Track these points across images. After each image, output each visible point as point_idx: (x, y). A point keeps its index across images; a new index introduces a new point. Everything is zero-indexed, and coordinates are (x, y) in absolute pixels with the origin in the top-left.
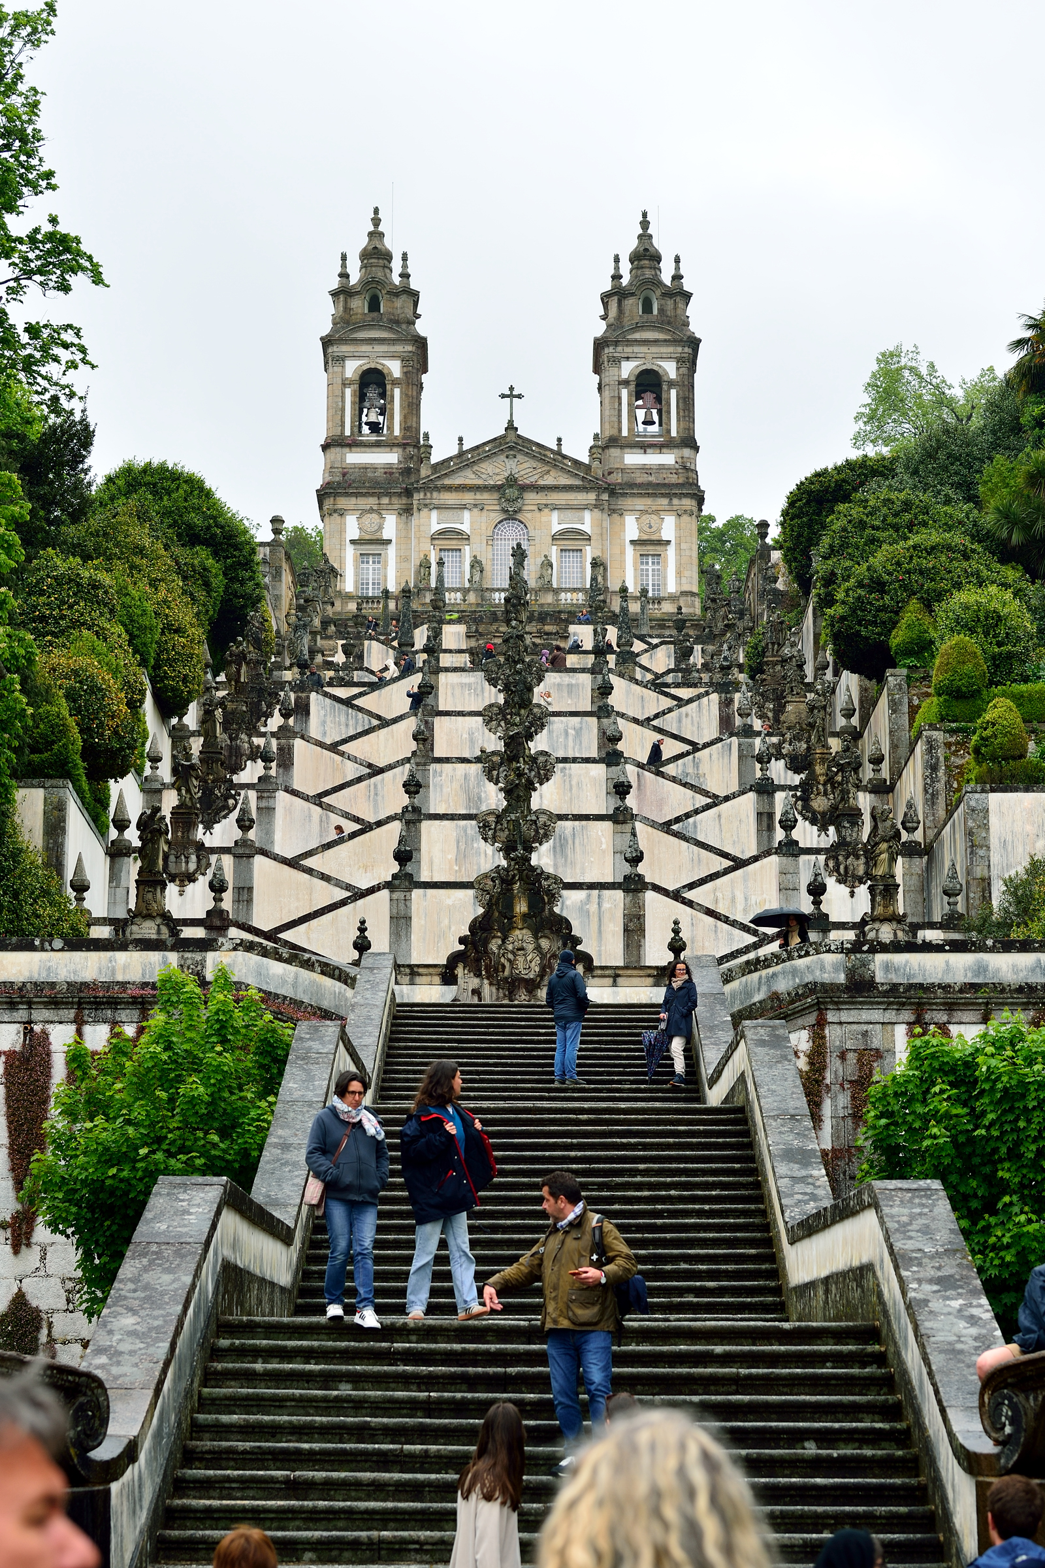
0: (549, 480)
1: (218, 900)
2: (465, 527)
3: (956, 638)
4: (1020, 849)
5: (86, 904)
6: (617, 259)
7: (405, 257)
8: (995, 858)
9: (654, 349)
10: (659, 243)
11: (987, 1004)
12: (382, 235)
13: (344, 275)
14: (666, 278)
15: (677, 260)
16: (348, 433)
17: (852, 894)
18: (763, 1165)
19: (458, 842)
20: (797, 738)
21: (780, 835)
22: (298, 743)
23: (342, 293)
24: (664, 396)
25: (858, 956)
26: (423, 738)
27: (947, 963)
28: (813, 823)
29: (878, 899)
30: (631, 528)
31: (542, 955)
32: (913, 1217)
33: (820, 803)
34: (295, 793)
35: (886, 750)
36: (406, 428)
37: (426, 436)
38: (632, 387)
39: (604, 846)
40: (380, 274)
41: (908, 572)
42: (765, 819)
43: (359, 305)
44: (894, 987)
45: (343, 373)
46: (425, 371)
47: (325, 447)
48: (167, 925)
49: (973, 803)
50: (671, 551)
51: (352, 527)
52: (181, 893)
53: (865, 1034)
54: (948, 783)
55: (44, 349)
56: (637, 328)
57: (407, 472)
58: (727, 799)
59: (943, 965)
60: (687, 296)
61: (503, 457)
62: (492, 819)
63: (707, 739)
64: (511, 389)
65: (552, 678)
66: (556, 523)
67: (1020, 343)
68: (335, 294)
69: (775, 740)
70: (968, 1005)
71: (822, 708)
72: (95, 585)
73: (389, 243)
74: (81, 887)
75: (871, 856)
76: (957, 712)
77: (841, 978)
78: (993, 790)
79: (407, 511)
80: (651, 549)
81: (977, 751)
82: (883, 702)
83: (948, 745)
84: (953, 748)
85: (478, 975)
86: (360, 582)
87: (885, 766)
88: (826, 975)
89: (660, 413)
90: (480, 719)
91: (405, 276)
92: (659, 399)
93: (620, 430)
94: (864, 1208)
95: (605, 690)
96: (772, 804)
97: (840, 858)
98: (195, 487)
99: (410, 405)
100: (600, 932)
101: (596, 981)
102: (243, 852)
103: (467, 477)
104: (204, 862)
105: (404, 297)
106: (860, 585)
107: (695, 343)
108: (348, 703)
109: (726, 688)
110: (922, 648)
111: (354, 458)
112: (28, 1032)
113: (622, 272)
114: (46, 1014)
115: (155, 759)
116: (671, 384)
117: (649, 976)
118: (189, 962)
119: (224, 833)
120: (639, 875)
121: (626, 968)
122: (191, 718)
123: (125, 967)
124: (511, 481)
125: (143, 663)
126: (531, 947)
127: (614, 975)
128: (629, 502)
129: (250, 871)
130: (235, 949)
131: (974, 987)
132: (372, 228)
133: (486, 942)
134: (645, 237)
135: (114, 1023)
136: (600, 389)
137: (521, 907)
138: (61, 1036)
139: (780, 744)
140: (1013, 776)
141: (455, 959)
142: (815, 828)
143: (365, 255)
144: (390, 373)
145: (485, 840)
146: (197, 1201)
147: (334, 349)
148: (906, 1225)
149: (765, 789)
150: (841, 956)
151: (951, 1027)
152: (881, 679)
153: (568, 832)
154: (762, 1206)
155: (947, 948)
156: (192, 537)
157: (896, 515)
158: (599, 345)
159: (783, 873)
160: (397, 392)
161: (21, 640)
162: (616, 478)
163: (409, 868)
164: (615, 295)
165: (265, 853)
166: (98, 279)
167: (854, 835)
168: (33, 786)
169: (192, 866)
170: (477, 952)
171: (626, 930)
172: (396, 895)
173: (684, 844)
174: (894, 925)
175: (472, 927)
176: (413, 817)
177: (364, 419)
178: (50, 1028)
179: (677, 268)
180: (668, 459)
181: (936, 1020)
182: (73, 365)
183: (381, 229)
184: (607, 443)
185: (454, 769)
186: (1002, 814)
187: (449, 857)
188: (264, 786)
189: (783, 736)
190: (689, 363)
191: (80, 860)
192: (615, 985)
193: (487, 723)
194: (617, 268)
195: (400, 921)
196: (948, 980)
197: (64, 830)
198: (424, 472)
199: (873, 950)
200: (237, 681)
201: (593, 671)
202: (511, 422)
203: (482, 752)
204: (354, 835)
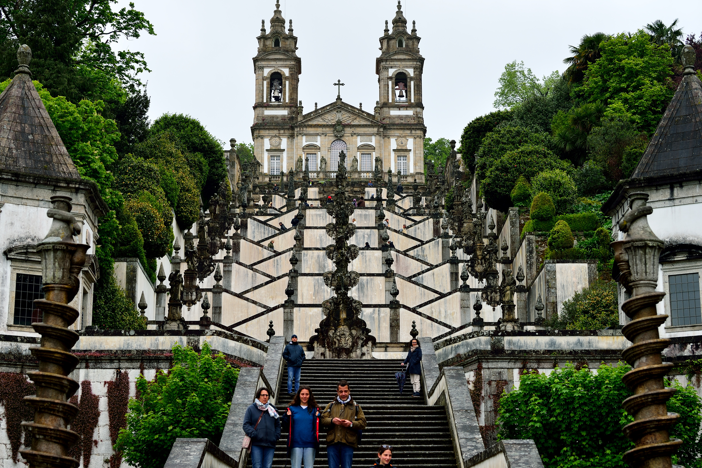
0: (356, 122)
1: (205, 312)
2: (318, 144)
3: (541, 193)
4: (571, 289)
5: (146, 315)
6: (387, 23)
7: (291, 22)
8: (559, 293)
9: (403, 63)
10: (405, 15)
11: (555, 359)
12: (280, 12)
13: (263, 30)
14: (409, 31)
15: (414, 23)
16: (265, 101)
17: (494, 310)
18: (453, 433)
19: (315, 286)
20: (469, 238)
21: (461, 282)
22: (242, 241)
23: (262, 38)
24: (408, 84)
25: (497, 337)
26: (299, 239)
27: (537, 341)
28: (476, 277)
29: (506, 312)
30: (393, 144)
31: (353, 337)
32: (521, 457)
33: (479, 268)
34: (241, 264)
35: (509, 244)
36: (291, 99)
37: (301, 102)
38: (394, 80)
39: (381, 288)
40: (279, 30)
41: (519, 163)
42: (454, 275)
43: (270, 43)
44: (513, 352)
45: (263, 74)
46: (300, 73)
47: (255, 108)
48: (182, 324)
49: (549, 268)
50: (411, 154)
51: (267, 144)
52: (189, 310)
53: (500, 373)
54: (537, 259)
55: (127, 63)
56: (396, 53)
57: (292, 119)
58: (437, 266)
59: (535, 342)
60: (419, 39)
61: (335, 112)
62: (330, 275)
63: (428, 239)
64: (339, 81)
65: (357, 212)
66: (359, 141)
67: (569, 60)
68: (259, 39)
69: (458, 239)
70: (546, 360)
71: (480, 224)
72: (150, 170)
73: (283, 15)
74: (143, 307)
75: (502, 293)
76: (541, 227)
77: (489, 348)
78: (558, 262)
79: (292, 136)
80: (402, 153)
81: (550, 244)
82: (508, 222)
83: (537, 242)
84: (540, 243)
85: (324, 346)
86: (271, 169)
87: (509, 251)
88: (482, 346)
89: (406, 92)
90: (325, 230)
91: (291, 30)
92: (406, 86)
93: (388, 100)
94: (498, 452)
95: (381, 217)
96: (457, 269)
97: (489, 293)
98: (196, 126)
99: (293, 88)
100: (379, 327)
101: (377, 349)
102: (217, 291)
103: (319, 121)
104: (199, 295)
105: (290, 40)
106: (497, 169)
107: (422, 60)
108: (265, 223)
109: (436, 216)
110: (525, 198)
111: (268, 112)
112: (119, 373)
113: (389, 28)
114: (127, 365)
115: (177, 249)
116: (411, 79)
117: (401, 347)
118: (192, 341)
119: (208, 282)
120: (397, 301)
121: (391, 343)
122: (194, 230)
123: (163, 343)
124: (339, 123)
125: (172, 205)
126: (348, 334)
127: (386, 346)
128: (392, 132)
129: (220, 299)
130: (213, 335)
131: (549, 352)
132: (276, 9)
133: (327, 332)
134: (399, 13)
135: (158, 369)
136: (379, 81)
137: (343, 316)
138: (133, 375)
139: (461, 241)
140: (567, 256)
141: (313, 339)
142: (477, 279)
143: (273, 21)
144: (284, 74)
145: (327, 285)
146: (194, 449)
147: (259, 63)
148: (517, 460)
149: (454, 262)
150: (488, 338)
151: (539, 370)
152: (507, 212)
153: (365, 281)
154: (452, 452)
155: (537, 334)
156: (194, 148)
157: (513, 137)
158: (379, 61)
159: (462, 300)
160: (287, 83)
161: (116, 195)
162: (387, 121)
163: (292, 298)
164: (386, 39)
165: (227, 291)
166: (151, 31)
167: (495, 282)
168: (122, 261)
169: (194, 297)
170: (323, 336)
171: (391, 326)
172: (286, 310)
173: (417, 287)
174: (513, 324)
175: (321, 325)
176: (294, 275)
177: (272, 95)
178: (129, 371)
179: (414, 26)
180: (410, 112)
181: (532, 367)
182: (140, 70)
183: (280, 9)
184: (382, 105)
185: (313, 253)
186: (562, 273)
187: (311, 293)
188: (227, 261)
189: (462, 237)
190: (419, 70)
191: (143, 294)
192: (386, 351)
193: (328, 232)
194: (387, 27)
195: (288, 322)
196: (538, 348)
197: (135, 281)
198: (300, 119)
199: (503, 335)
200: (215, 213)
201: (376, 208)
202: (339, 96)
203: (325, 246)
204: (267, 283)
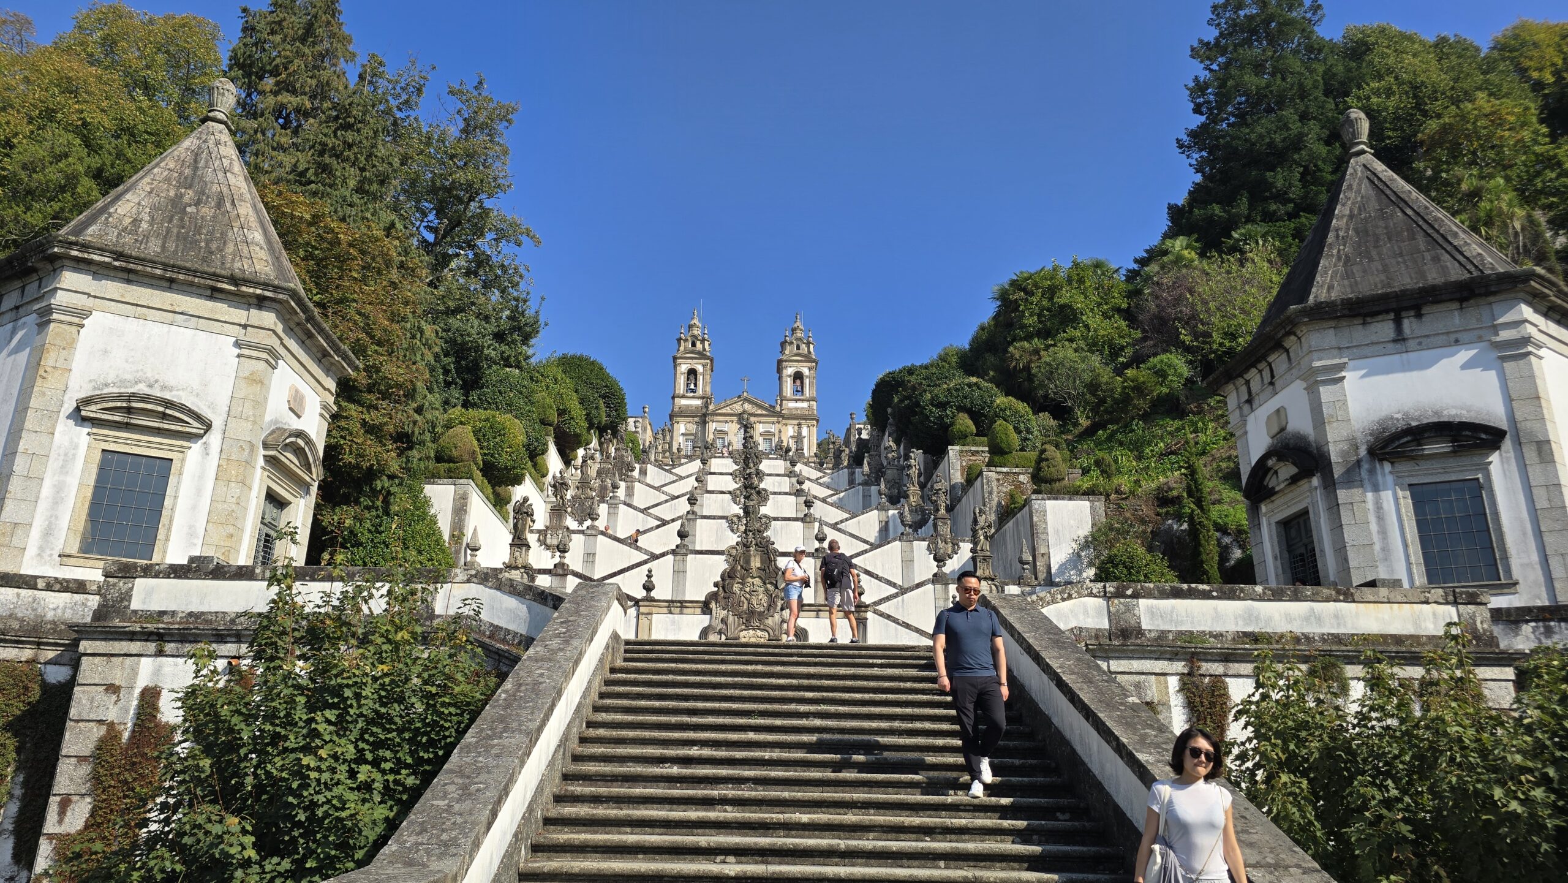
0: (759, 412)
2: (726, 429)
8: (1052, 548)
9: (800, 363)
19: (716, 530)
23: (682, 340)
25: (1122, 600)
27: (1215, 609)
28: (910, 527)
29: (979, 564)
31: (769, 595)
33: (913, 517)
34: (631, 506)
39: (798, 536)
40: (696, 333)
42: (884, 524)
43: (688, 344)
44: (1166, 634)
47: (673, 397)
48: (527, 573)
49: (1035, 506)
51: (682, 428)
53: (1138, 685)
56: (794, 355)
57: (704, 407)
59: (1213, 612)
61: (741, 403)
62: (735, 519)
66: (761, 428)
70: (1242, 656)
74: (475, 548)
77: (1105, 624)
78: (1048, 498)
82: (945, 465)
84: (1001, 482)
85: (725, 608)
88: (1089, 620)
89: (802, 389)
92: (802, 383)
99: (706, 382)
102: (591, 533)
103: (727, 410)
105: (705, 342)
108: (667, 470)
111: (684, 402)
124: (744, 412)
126: (761, 590)
128: (790, 421)
130: (468, 581)
131: (1248, 636)
133: (731, 585)
136: (779, 379)
137: (756, 563)
140: (1060, 490)
141: (713, 596)
143: (690, 326)
145: (732, 530)
147: (677, 360)
150: (1102, 600)
151: (1227, 679)
152: (941, 453)
153: (779, 526)
155: (1215, 594)
158: (780, 362)
159: (904, 552)
162: (785, 411)
163: (686, 542)
164: (787, 343)
167: (945, 530)
168: (447, 483)
169: (558, 540)
170: (725, 592)
172: (678, 558)
175: (722, 575)
176: (692, 516)
180: (805, 405)
181: (1211, 671)
184: (782, 399)
185: (716, 496)
186: (1054, 513)
187: (711, 537)
188: (613, 501)
190: (814, 369)
191: (475, 530)
193: (733, 477)
195: (679, 573)
196: (1218, 628)
197: (467, 511)
198: (711, 407)
203: (731, 489)
204: (658, 527)
